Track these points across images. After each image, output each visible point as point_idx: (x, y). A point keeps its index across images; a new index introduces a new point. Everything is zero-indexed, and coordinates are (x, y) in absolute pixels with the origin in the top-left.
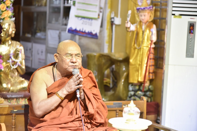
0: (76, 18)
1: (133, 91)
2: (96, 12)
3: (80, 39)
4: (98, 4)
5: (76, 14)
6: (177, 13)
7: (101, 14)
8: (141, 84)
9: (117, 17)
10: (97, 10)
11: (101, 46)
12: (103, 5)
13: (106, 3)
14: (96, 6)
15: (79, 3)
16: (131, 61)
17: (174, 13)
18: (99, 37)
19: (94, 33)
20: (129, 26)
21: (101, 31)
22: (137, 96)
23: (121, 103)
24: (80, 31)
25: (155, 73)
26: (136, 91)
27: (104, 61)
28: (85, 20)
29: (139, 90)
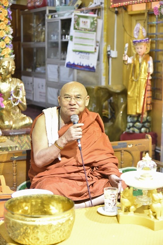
0: (74, 53)
1: (131, 122)
2: (93, 46)
3: (78, 73)
4: (94, 38)
5: (74, 49)
7: (98, 48)
8: (139, 115)
9: (113, 50)
10: (94, 44)
11: (98, 78)
12: (99, 39)
13: (102, 37)
14: (93, 40)
15: (76, 38)
16: (129, 93)
18: (96, 71)
19: (91, 66)
20: (126, 59)
21: (98, 65)
22: (135, 127)
23: (126, 143)
24: (78, 65)
25: (152, 104)
26: (134, 123)
27: (102, 94)
28: (82, 54)
29: (138, 121)
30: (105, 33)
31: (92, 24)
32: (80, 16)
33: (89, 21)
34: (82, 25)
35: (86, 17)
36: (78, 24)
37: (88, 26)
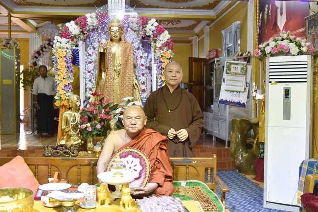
0: (227, 92)
2: (243, 86)
3: (229, 108)
4: (244, 80)
5: (226, 89)
6: (273, 81)
7: (247, 88)
9: (259, 89)
11: (248, 113)
12: (248, 81)
13: (251, 79)
14: (243, 81)
15: (228, 80)
17: (270, 80)
18: (246, 106)
19: (242, 103)
20: (255, 96)
21: (247, 102)
24: (229, 101)
28: (234, 93)
30: (254, 76)
31: (242, 69)
32: (231, 64)
33: (239, 67)
34: (233, 70)
35: (237, 64)
36: (230, 69)
37: (239, 71)
